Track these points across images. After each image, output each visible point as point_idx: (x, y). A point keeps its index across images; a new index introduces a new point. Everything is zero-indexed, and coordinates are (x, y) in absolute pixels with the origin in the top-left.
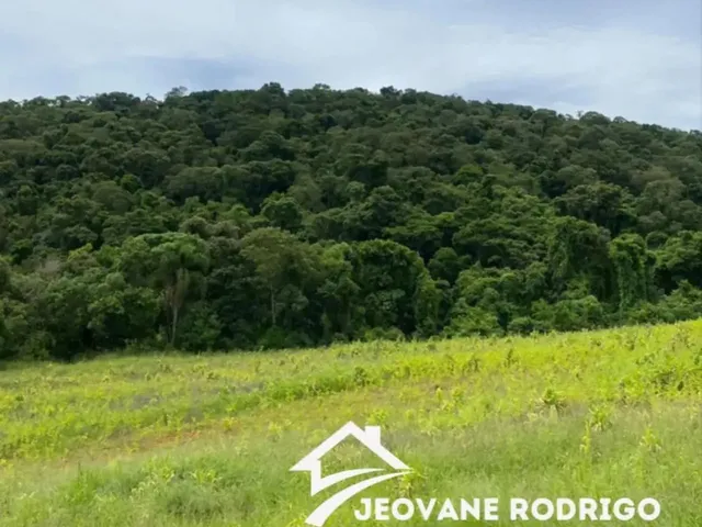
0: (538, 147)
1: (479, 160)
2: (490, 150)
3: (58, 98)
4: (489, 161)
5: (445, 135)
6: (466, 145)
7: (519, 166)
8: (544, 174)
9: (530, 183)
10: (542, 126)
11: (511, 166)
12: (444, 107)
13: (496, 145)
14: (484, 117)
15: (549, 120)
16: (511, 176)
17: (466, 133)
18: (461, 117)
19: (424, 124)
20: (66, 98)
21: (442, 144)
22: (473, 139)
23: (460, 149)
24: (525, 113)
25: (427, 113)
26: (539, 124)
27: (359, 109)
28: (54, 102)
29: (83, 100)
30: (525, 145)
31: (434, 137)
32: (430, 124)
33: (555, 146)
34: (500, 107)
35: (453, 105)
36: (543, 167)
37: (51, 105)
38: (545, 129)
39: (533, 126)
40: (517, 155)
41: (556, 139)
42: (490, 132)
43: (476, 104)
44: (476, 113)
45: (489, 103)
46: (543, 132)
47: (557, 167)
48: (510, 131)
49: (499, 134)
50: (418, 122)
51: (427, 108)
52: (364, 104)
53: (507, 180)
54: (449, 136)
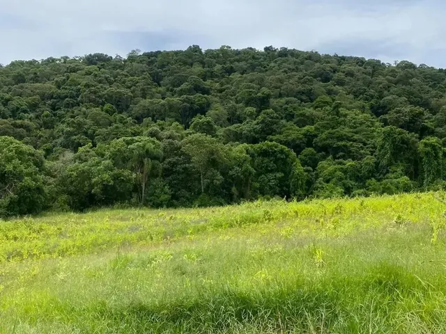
0: (369, 84)
1: (329, 93)
2: (337, 86)
3: (62, 58)
4: (336, 93)
5: (307, 77)
6: (321, 83)
7: (356, 96)
8: (373, 102)
9: (363, 107)
10: (371, 70)
11: (351, 96)
12: (306, 59)
13: (340, 83)
14: (333, 65)
15: (376, 67)
16: (351, 103)
17: (321, 75)
18: (318, 65)
19: (293, 70)
20: (67, 57)
21: (305, 82)
22: (326, 80)
23: (318, 86)
24: (360, 62)
25: (295, 63)
26: (369, 69)
27: (249, 61)
28: (60, 60)
29: (77, 59)
30: (360, 83)
31: (300, 78)
32: (297, 70)
33: (380, 83)
34: (343, 58)
35: (312, 57)
36: (372, 97)
37: (58, 62)
38: (374, 71)
39: (366, 71)
40: (355, 89)
41: (380, 79)
42: (337, 74)
43: (327, 56)
44: (328, 62)
45: (336, 56)
46: (372, 75)
47: (381, 97)
48: (350, 74)
49: (342, 76)
50: (289, 69)
51: (295, 59)
52: (253, 58)
53: (349, 106)
54: (309, 78)
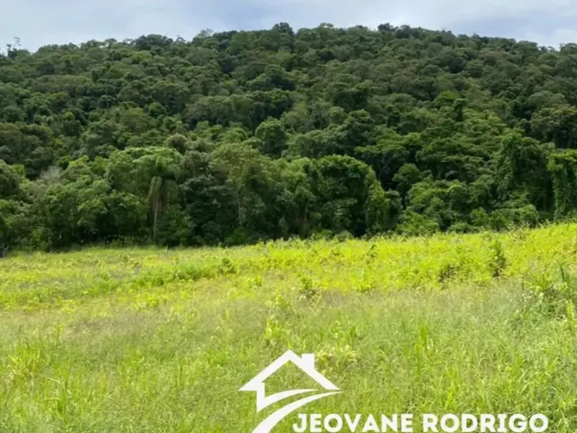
0: (514, 75)
1: (459, 87)
2: (470, 79)
3: (107, 41)
4: (467, 88)
5: (429, 66)
6: (448, 74)
7: (495, 92)
8: (517, 100)
9: (503, 107)
10: (520, 57)
11: (487, 92)
12: (434, 41)
13: (476, 74)
14: (468, 49)
15: (528, 52)
16: (485, 101)
17: (449, 63)
18: (447, 49)
19: (414, 56)
20: (113, 40)
21: (426, 74)
22: (456, 69)
23: (443, 77)
24: (507, 45)
25: (416, 46)
26: (518, 55)
27: (356, 44)
28: (103, 44)
29: (129, 42)
30: (503, 74)
31: (420, 68)
32: (419, 55)
33: (531, 74)
34: (486, 40)
35: (443, 39)
36: (517, 93)
37: (101, 47)
38: (524, 58)
39: (513, 57)
40: (495, 82)
41: (532, 68)
42: (471, 62)
43: (464, 38)
44: (461, 46)
45: (476, 37)
46: (522, 62)
47: (530, 92)
48: (491, 62)
49: (479, 63)
50: (408, 55)
51: (418, 41)
52: (362, 39)
53: (482, 105)
54: (432, 66)
